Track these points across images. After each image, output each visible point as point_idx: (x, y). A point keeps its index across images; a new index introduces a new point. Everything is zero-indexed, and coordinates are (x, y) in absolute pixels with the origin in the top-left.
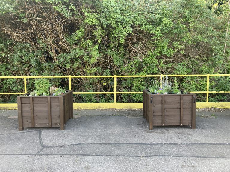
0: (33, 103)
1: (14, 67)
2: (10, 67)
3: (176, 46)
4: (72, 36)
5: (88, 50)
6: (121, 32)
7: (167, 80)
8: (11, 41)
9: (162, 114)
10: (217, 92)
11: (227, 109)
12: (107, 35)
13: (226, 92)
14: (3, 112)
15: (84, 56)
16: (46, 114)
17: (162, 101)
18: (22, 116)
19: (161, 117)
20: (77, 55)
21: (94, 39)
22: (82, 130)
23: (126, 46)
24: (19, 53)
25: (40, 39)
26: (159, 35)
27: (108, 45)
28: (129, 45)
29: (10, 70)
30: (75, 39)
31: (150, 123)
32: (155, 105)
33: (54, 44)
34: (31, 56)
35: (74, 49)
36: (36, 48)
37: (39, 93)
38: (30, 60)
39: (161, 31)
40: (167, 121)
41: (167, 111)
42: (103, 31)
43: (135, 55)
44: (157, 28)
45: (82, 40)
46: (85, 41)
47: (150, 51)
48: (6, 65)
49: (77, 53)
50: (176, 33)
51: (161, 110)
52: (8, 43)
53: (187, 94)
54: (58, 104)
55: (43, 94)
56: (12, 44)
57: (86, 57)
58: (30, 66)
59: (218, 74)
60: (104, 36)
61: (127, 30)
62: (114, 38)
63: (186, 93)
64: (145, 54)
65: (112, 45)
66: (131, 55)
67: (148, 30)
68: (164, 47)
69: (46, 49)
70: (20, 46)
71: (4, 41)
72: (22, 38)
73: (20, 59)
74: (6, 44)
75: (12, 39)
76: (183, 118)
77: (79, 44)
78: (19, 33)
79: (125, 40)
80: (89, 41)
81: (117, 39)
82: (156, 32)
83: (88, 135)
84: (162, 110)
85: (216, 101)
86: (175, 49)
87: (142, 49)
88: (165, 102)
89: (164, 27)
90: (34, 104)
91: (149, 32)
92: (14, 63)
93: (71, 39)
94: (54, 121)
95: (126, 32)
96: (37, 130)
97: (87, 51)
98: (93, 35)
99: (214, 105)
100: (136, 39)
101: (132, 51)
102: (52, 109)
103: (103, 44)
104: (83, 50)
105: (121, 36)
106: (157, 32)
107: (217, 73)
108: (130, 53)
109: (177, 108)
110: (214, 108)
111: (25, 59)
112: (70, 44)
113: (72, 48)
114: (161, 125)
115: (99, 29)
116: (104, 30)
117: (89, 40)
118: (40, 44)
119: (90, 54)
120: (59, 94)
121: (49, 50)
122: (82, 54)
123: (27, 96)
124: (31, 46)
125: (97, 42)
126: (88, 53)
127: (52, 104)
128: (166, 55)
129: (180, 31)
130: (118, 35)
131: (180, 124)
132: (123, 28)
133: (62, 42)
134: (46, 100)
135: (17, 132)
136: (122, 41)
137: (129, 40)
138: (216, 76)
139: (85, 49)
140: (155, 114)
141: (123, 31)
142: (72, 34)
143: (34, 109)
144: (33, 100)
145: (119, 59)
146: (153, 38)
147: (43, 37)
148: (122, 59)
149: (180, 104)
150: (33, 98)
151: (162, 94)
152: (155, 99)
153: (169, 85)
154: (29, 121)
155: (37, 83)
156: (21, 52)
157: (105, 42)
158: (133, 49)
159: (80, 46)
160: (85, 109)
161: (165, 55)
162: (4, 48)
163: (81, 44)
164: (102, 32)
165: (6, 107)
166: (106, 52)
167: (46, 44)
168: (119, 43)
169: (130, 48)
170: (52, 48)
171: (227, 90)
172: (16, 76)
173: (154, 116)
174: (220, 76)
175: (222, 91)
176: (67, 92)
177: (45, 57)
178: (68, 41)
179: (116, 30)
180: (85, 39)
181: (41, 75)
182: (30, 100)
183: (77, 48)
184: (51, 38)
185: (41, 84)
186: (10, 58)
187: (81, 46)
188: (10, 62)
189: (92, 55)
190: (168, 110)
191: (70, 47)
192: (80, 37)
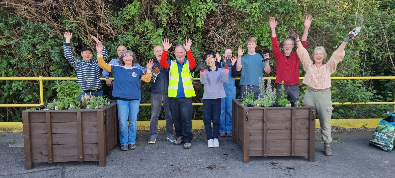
0: (51, 122)
1: (23, 61)
2: (16, 61)
3: (282, 32)
4: (119, 13)
5: (146, 37)
6: (200, 10)
7: (270, 85)
8: (16, 19)
9: (263, 138)
10: (341, 104)
11: (356, 129)
12: (177, 14)
13: (353, 104)
14: (3, 136)
15: (140, 46)
16: (74, 141)
17: (263, 117)
18: (31, 145)
19: (261, 142)
20: (128, 44)
21: (155, 20)
22: (135, 166)
23: (205, 32)
24: (30, 39)
25: (67, 17)
26: (256, 16)
27: (178, 30)
28: (210, 31)
29: (15, 67)
30: (125, 17)
31: (245, 153)
32: (252, 123)
33: (90, 26)
34: (50, 45)
35: (124, 34)
36: (60, 31)
37: (61, 106)
38: (48, 50)
39: (260, 8)
40: (271, 149)
41: (270, 133)
42: (170, 6)
43: (220, 45)
44: (254, 4)
45: (137, 20)
46: (140, 22)
47: (242, 40)
48: (8, 58)
49: (128, 42)
50: (283, 13)
51: (261, 131)
52: (12, 21)
53: (301, 106)
54: (95, 123)
55: (69, 106)
56: (18, 24)
57: (142, 47)
58: (51, 60)
59: (343, 76)
60: (171, 14)
61: (208, 5)
62: (188, 19)
63: (299, 105)
64: (234, 46)
65: (184, 29)
66: (213, 47)
67: (240, 7)
68: (264, 34)
69: (77, 33)
70: (31, 27)
71: (5, 18)
72: (35, 14)
73: (32, 49)
74: (8, 23)
75: (19, 15)
76: (296, 145)
77: (132, 26)
78: (30, 5)
79: (204, 23)
80: (147, 22)
81: (192, 20)
82: (253, 11)
83: (145, 175)
84: (264, 132)
85: (339, 116)
86: (280, 38)
87: (230, 37)
88: (268, 119)
89: (264, 3)
90: (53, 124)
91: (242, 10)
92: (22, 55)
93: (119, 18)
94: (88, 151)
95: (206, 8)
96: (58, 167)
97: (145, 39)
98: (155, 13)
99: (336, 124)
100: (222, 21)
101: (216, 39)
102: (85, 131)
103: (170, 29)
104: (138, 36)
105: (200, 15)
106: (255, 11)
107: (341, 75)
108: (213, 43)
109: (287, 128)
110: (337, 127)
111: (40, 48)
112: (117, 26)
113: (120, 34)
114: (261, 155)
115: (164, 3)
116: (172, 5)
117: (149, 20)
118: (67, 25)
119: (150, 44)
120: (97, 106)
121: (81, 36)
122: (136, 42)
123: (40, 110)
124: (52, 28)
125: (161, 24)
126: (147, 42)
127: (84, 123)
128: (267, 47)
129: (288, 9)
130: (194, 14)
131: (291, 153)
132: (201, 3)
133: (103, 22)
134: (75, 117)
135: (22, 172)
136: (200, 24)
137: (210, 23)
138: (340, 80)
139: (142, 35)
140: (252, 138)
141: (202, 7)
142: (120, 10)
143: (53, 132)
144: (51, 117)
145: (195, 52)
146: (247, 21)
147: (72, 13)
148: (200, 52)
149: (291, 122)
150: (50, 113)
151: (263, 106)
152: (252, 114)
153: (272, 92)
154: (44, 152)
155: (59, 88)
156: (34, 37)
157: (173, 24)
158: (216, 37)
159: (133, 30)
160: (141, 131)
161: (265, 46)
162: (5, 31)
163: (134, 27)
164: (169, 8)
165: (8, 128)
166: (175, 41)
167: (77, 25)
168: (195, 27)
169: (213, 35)
170: (87, 32)
171: (355, 100)
172: (26, 77)
173: (251, 141)
174: (346, 79)
175: (347, 102)
176: (111, 103)
177: (75, 46)
178: (113, 21)
179: (190, 6)
180: (142, 19)
181: (69, 76)
182: (45, 118)
183: (128, 33)
184: (86, 16)
185: (67, 90)
186: (15, 46)
187: (135, 30)
188: (16, 54)
189: (153, 44)
190: (272, 132)
191: (117, 32)
192: (132, 15)
